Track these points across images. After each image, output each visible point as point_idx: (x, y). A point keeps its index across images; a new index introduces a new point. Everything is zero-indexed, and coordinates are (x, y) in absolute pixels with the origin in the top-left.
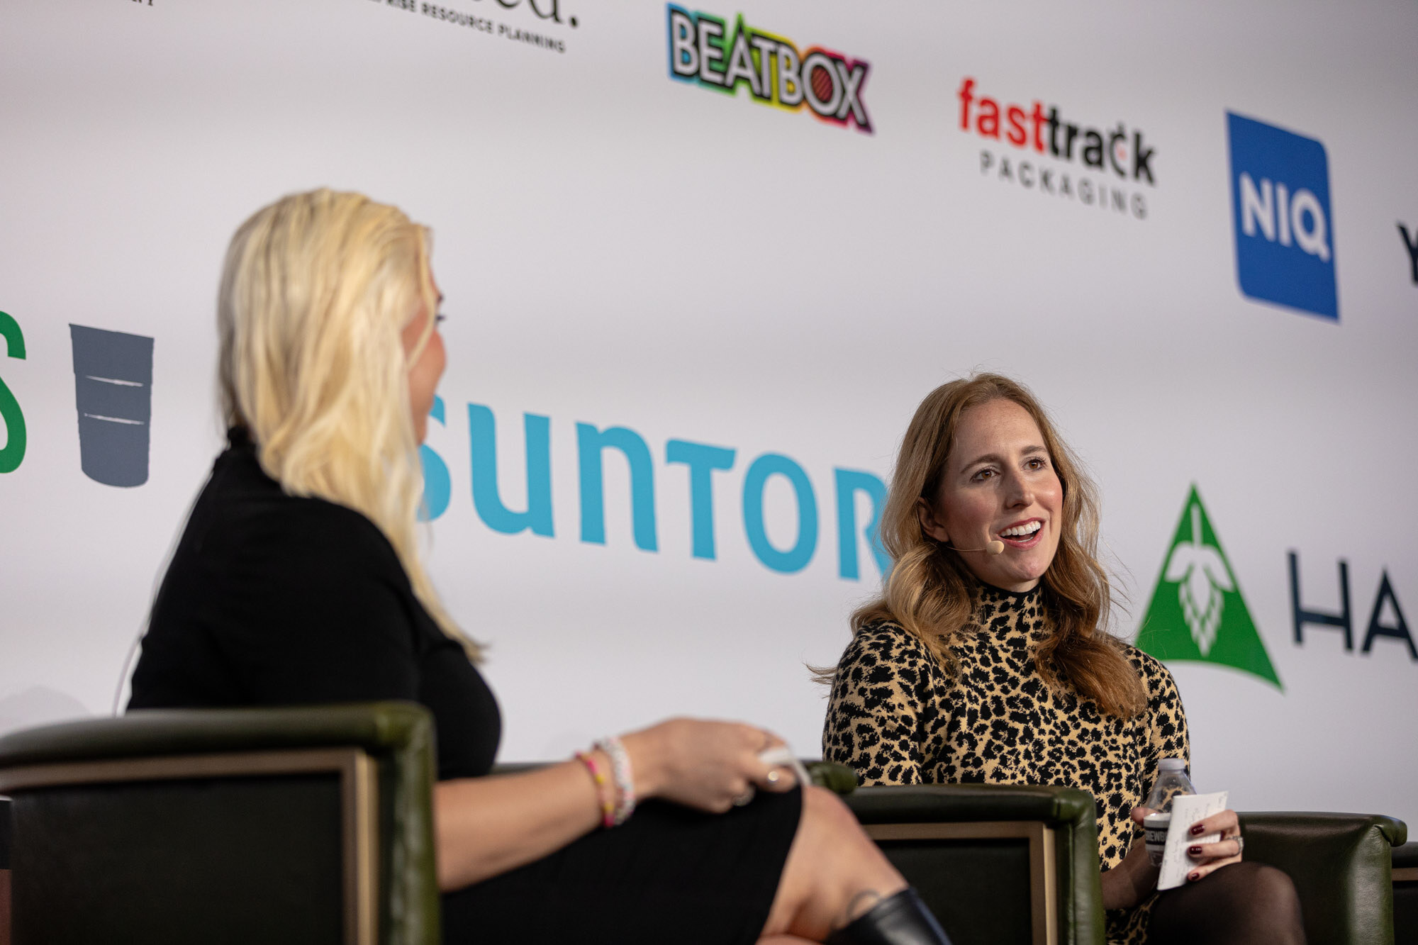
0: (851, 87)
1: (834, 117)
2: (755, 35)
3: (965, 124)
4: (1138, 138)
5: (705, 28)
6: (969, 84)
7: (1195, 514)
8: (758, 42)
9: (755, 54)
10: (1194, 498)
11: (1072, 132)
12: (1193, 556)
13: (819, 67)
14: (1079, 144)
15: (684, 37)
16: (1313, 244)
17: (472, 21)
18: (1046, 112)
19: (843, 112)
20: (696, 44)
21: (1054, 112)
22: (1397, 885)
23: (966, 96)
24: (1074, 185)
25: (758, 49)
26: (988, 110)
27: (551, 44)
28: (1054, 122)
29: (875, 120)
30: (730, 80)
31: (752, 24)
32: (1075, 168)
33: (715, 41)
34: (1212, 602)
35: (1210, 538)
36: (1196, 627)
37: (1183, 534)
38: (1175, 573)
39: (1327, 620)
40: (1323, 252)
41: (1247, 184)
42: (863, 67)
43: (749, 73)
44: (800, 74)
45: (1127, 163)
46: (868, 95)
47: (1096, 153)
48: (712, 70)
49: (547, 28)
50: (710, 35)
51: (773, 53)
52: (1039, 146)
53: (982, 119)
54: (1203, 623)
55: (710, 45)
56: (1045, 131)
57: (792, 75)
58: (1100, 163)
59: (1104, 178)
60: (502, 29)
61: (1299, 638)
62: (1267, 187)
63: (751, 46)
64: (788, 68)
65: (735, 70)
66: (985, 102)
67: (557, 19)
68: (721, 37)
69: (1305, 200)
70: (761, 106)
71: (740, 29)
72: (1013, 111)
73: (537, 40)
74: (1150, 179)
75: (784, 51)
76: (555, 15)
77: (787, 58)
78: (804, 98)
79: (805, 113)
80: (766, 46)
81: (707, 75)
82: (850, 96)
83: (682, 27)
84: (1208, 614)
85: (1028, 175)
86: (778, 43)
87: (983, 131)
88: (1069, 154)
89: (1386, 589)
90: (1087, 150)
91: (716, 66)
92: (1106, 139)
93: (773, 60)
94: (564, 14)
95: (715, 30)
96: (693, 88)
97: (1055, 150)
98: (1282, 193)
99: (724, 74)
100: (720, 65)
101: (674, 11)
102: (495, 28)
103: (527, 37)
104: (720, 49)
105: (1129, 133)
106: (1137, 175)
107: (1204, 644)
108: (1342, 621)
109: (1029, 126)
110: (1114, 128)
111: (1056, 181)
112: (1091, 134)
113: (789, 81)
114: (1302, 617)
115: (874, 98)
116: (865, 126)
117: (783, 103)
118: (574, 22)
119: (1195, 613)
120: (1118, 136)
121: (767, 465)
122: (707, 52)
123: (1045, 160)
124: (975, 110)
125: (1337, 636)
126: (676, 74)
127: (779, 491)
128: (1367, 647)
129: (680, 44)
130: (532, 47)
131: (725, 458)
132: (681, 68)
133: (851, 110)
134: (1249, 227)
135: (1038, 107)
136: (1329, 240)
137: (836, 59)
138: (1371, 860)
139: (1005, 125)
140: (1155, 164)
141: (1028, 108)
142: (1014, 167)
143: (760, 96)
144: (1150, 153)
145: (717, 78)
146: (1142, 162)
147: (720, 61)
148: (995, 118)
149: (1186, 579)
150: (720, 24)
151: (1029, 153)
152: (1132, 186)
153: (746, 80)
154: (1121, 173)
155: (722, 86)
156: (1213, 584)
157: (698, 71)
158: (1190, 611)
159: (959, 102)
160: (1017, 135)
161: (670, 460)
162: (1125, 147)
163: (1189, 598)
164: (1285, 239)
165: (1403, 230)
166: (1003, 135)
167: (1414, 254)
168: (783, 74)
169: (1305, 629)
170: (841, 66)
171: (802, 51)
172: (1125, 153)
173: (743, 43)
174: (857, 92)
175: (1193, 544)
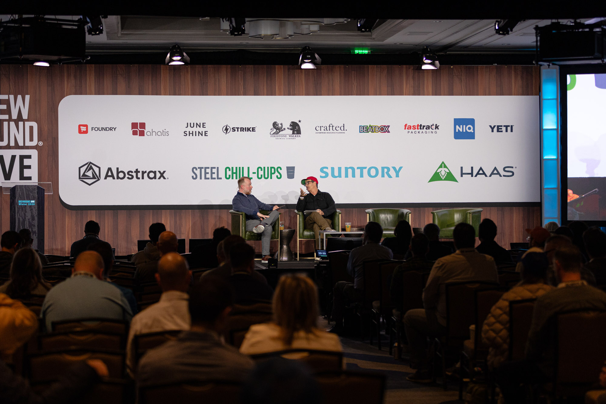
0: (387, 129)
1: (384, 132)
2: (372, 126)
3: (405, 129)
4: (436, 125)
5: (364, 127)
6: (406, 124)
7: (443, 164)
11: (424, 126)
13: (382, 127)
14: (425, 128)
17: (333, 133)
18: (419, 125)
20: (363, 129)
21: (421, 125)
24: (424, 132)
27: (343, 133)
29: (390, 131)
31: (371, 125)
34: (445, 173)
35: (445, 167)
36: (442, 177)
37: (440, 167)
38: (438, 171)
40: (472, 131)
41: (457, 127)
42: (389, 126)
44: (379, 129)
45: (434, 128)
46: (389, 129)
49: (343, 131)
52: (418, 129)
54: (443, 176)
56: (420, 127)
58: (429, 129)
61: (462, 176)
62: (461, 126)
63: (371, 128)
65: (369, 130)
66: (408, 126)
68: (367, 127)
69: (469, 126)
71: (370, 126)
72: (414, 126)
74: (438, 129)
76: (344, 130)
77: (377, 127)
78: (379, 131)
79: (379, 132)
80: (374, 127)
85: (415, 132)
86: (375, 126)
87: (408, 129)
88: (423, 129)
89: (481, 169)
90: (427, 128)
94: (345, 129)
96: (363, 133)
97: (421, 129)
98: (464, 126)
99: (367, 131)
101: (360, 126)
102: (336, 133)
104: (367, 129)
106: (436, 129)
107: (443, 179)
109: (416, 127)
111: (421, 132)
112: (427, 126)
116: (389, 132)
117: (376, 132)
118: (346, 130)
119: (442, 175)
120: (433, 125)
123: (419, 130)
124: (407, 127)
126: (360, 132)
128: (476, 176)
129: (361, 129)
130: (341, 134)
131: (365, 168)
132: (361, 131)
134: (457, 131)
137: (384, 126)
141: (416, 125)
142: (413, 132)
144: (438, 126)
146: (437, 127)
148: (411, 127)
149: (441, 172)
150: (367, 126)
151: (416, 130)
152: (434, 130)
153: (371, 131)
154: (433, 129)
155: (367, 132)
156: (445, 172)
157: (364, 131)
158: (441, 175)
159: (404, 127)
160: (414, 128)
161: (357, 169)
162: (434, 126)
163: (441, 174)
164: (464, 131)
165: (491, 126)
166: (412, 129)
167: (492, 129)
168: (376, 129)
169: (463, 175)
170: (385, 127)
171: (379, 126)
172: (434, 127)
173: (370, 127)
174: (388, 129)
175: (442, 168)
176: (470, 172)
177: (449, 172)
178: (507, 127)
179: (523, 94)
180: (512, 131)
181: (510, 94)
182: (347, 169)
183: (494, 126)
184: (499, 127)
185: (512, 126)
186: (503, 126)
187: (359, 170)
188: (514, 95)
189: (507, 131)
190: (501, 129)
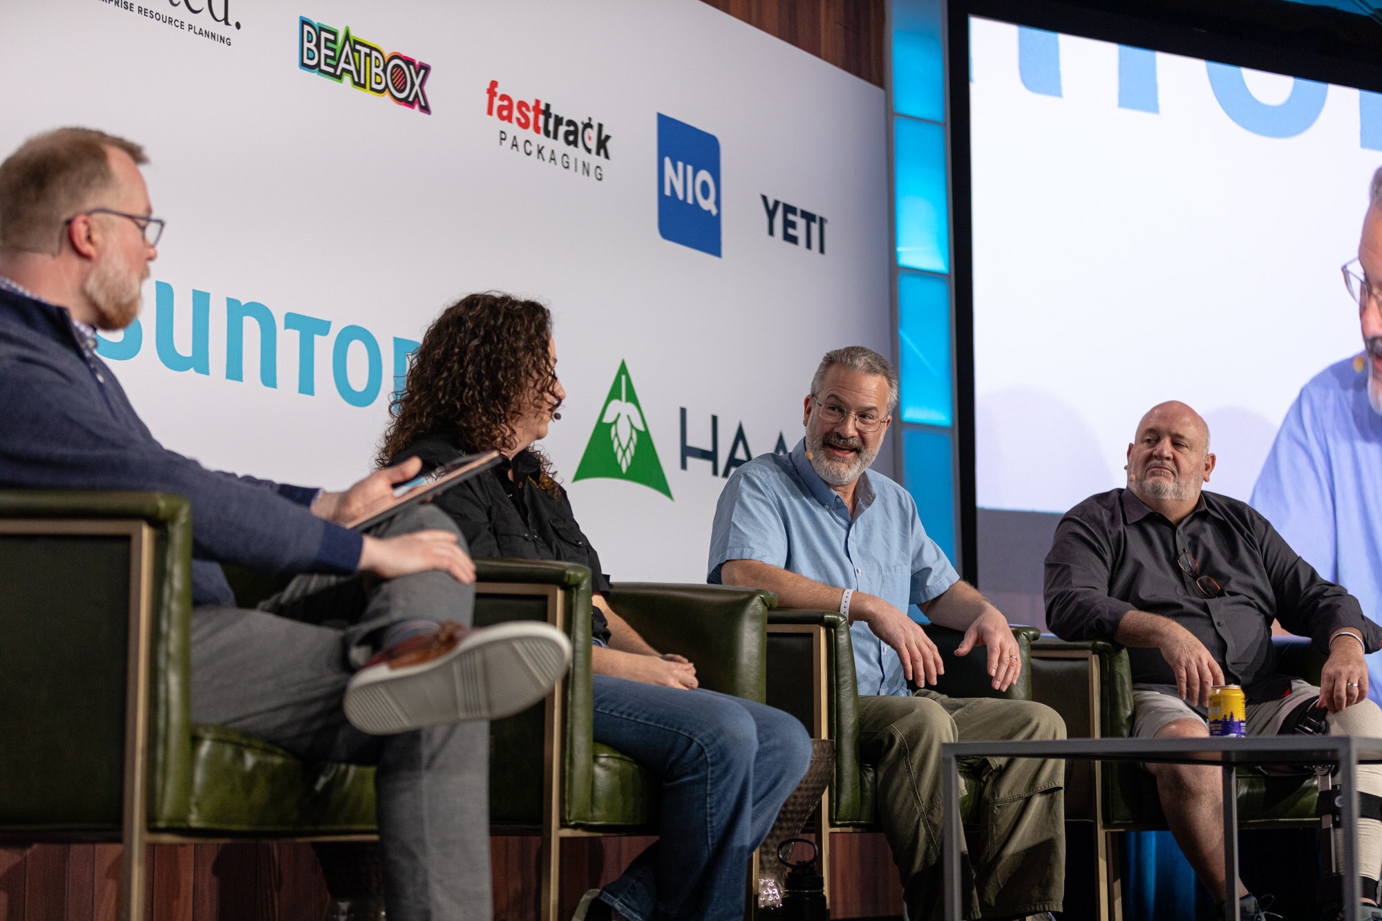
0: (417, 82)
1: (405, 102)
2: (356, 42)
3: (490, 112)
4: (600, 126)
5: (324, 35)
6: (494, 84)
7: (623, 378)
8: (358, 47)
9: (356, 55)
10: (623, 369)
11: (559, 121)
12: (620, 407)
13: (397, 66)
14: (563, 129)
15: (310, 42)
16: (708, 205)
17: (170, 20)
18: (542, 107)
19: (411, 99)
20: (318, 45)
21: (548, 106)
22: (770, 635)
23: (491, 92)
24: (558, 156)
25: (359, 52)
26: (506, 103)
27: (222, 39)
28: (547, 113)
29: (432, 105)
30: (338, 73)
31: (354, 35)
32: (560, 146)
33: (329, 44)
34: (631, 438)
35: (632, 398)
36: (619, 455)
37: (614, 394)
38: (608, 419)
39: (704, 455)
40: (714, 212)
41: (667, 161)
42: (426, 68)
43: (352, 68)
44: (384, 71)
45: (593, 144)
46: (426, 88)
47: (573, 137)
48: (327, 64)
49: (220, 29)
50: (327, 40)
51: (367, 55)
52: (537, 130)
53: (501, 108)
54: (624, 452)
55: (327, 48)
56: (542, 118)
57: (379, 71)
58: (575, 143)
59: (577, 153)
60: (190, 27)
61: (684, 466)
63: (353, 50)
64: (377, 67)
65: (342, 65)
66: (503, 97)
67: (227, 23)
68: (335, 42)
69: (704, 175)
70: (359, 90)
71: (347, 37)
72: (522, 104)
73: (213, 36)
74: (606, 155)
75: (374, 54)
76: (226, 20)
77: (376, 58)
78: (387, 86)
79: (387, 95)
80: (364, 50)
81: (323, 67)
82: (417, 87)
83: (309, 32)
84: (628, 446)
85: (529, 148)
86: (372, 48)
87: (502, 118)
88: (555, 137)
89: (740, 436)
90: (567, 134)
91: (329, 61)
92: (580, 127)
93: (368, 59)
94: (232, 20)
95: (331, 37)
96: (314, 76)
97: (547, 133)
98: (690, 169)
99: (336, 67)
100: (334, 60)
101: (304, 22)
102: (186, 26)
103: (207, 34)
104: (333, 50)
105: (595, 123)
106: (598, 153)
107: (624, 469)
108: (711, 456)
109: (531, 115)
110: (586, 121)
111: (547, 153)
112: (570, 123)
113: (377, 74)
114: (687, 452)
115: (432, 89)
116: (426, 109)
117: (372, 89)
118: (238, 25)
119: (620, 445)
120: (588, 125)
121: (352, 333)
122: (324, 51)
123: (540, 139)
124: (497, 102)
125: (708, 464)
126: (303, 65)
127: (357, 350)
128: (726, 473)
129: (306, 45)
130: (210, 40)
131: (323, 327)
132: (306, 61)
133: (417, 95)
134: (668, 192)
135: (538, 102)
136: (718, 203)
137: (409, 62)
138: (754, 617)
139: (516, 114)
140: (609, 144)
141: (531, 104)
142: (521, 143)
143: (357, 84)
144: (608, 137)
145: (332, 70)
146: (602, 144)
147: (333, 58)
148: (510, 108)
149: (615, 422)
150: (334, 34)
151: (530, 133)
152: (594, 160)
153: (350, 72)
154: (589, 151)
155: (333, 75)
156: (632, 427)
157: (318, 64)
158: (616, 444)
159: (487, 96)
160: (523, 121)
161: (287, 326)
162: (592, 134)
163: (616, 435)
164: (690, 201)
165: (765, 198)
166: (514, 120)
167: (771, 214)
168: (374, 70)
169: (690, 460)
170: (411, 67)
171: (387, 54)
172: (591, 137)
173: (347, 48)
174: (421, 85)
175: (620, 398)
176: (708, 447)
177: (641, 428)
178: (809, 217)
179: (847, 68)
180: (822, 250)
181: (814, 50)
182: (236, 311)
183: (777, 203)
184: (791, 217)
185: (822, 221)
186: (799, 213)
187: (296, 334)
188: (826, 59)
189: (809, 246)
190: (793, 225)
